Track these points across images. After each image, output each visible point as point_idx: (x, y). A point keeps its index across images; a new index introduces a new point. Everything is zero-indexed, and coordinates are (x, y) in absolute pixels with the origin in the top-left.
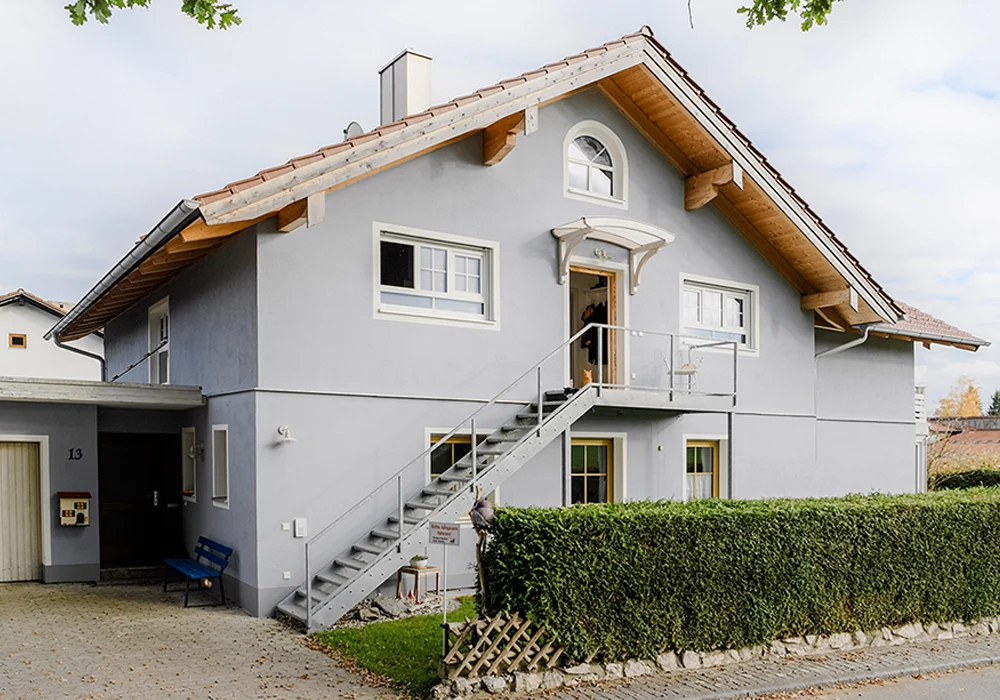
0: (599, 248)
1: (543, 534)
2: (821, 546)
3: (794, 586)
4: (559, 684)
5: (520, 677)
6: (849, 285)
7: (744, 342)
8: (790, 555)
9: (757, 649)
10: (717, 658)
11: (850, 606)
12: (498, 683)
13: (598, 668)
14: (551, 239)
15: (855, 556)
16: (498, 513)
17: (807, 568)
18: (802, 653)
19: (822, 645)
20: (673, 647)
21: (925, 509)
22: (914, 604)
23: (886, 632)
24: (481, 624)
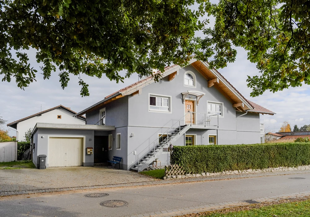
0: (191, 96)
1: (182, 150)
2: (231, 153)
3: (226, 161)
4: (184, 177)
5: (178, 176)
6: (242, 102)
7: (221, 114)
8: (225, 155)
9: (220, 173)
10: (213, 174)
11: (237, 165)
12: (174, 177)
13: (191, 175)
14: (181, 95)
15: (238, 155)
16: (174, 147)
17: (229, 157)
18: (228, 174)
19: (233, 173)
20: (204, 172)
21: (251, 146)
22: (250, 165)
23: (245, 170)
24: (171, 166)
